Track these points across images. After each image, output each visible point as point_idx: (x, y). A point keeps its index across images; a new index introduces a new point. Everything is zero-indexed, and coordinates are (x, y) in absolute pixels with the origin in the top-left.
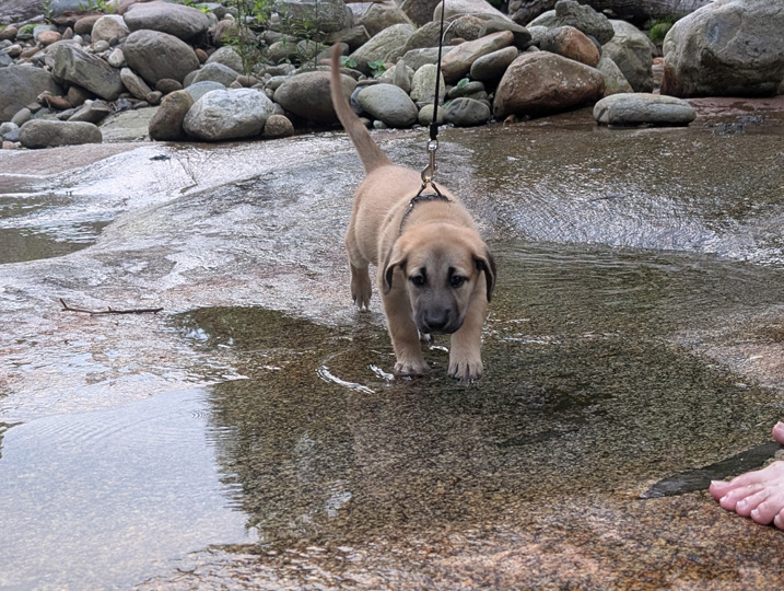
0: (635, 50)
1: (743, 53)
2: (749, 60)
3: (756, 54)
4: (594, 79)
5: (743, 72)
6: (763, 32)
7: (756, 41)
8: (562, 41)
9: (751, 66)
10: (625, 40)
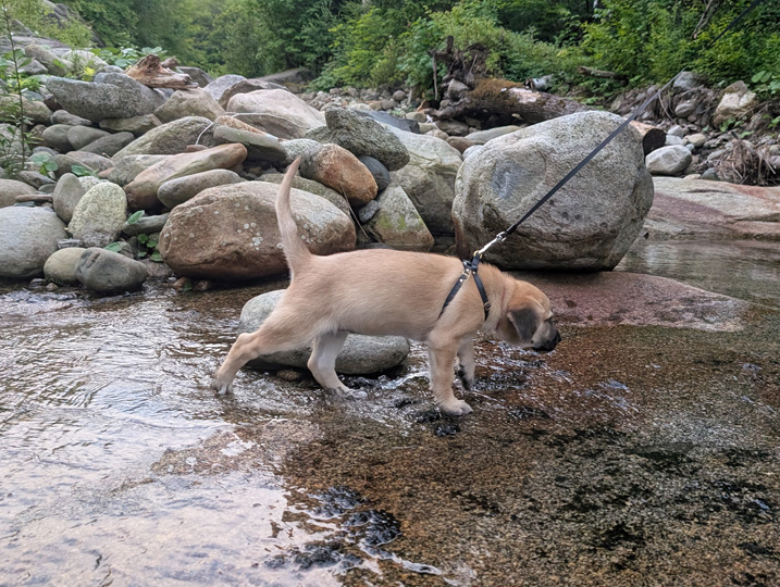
0: (446, 177)
1: (545, 217)
2: (553, 229)
3: (565, 221)
4: (311, 236)
5: (545, 244)
7: (567, 201)
8: (319, 164)
9: (557, 238)
10: (433, 163)
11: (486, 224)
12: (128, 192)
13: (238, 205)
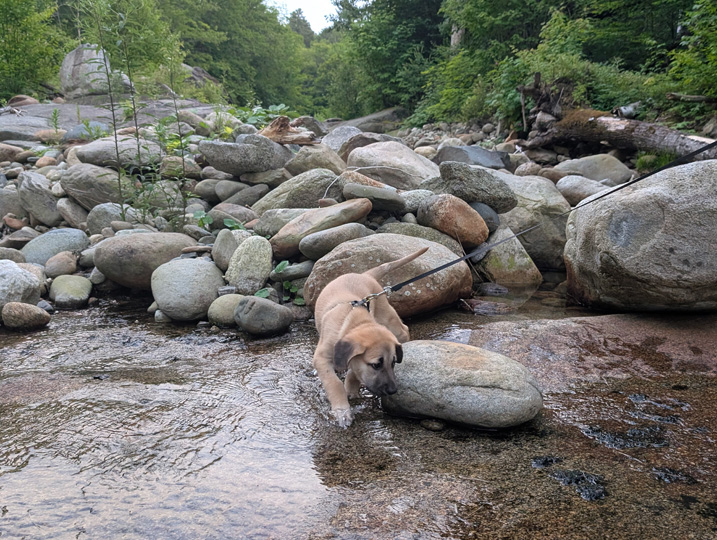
0: (552, 217)
1: (665, 264)
2: (674, 276)
3: (686, 268)
4: (435, 284)
5: (665, 290)
6: (699, 235)
7: (687, 249)
9: (677, 284)
10: (539, 205)
11: (603, 270)
12: (273, 244)
13: (371, 258)
